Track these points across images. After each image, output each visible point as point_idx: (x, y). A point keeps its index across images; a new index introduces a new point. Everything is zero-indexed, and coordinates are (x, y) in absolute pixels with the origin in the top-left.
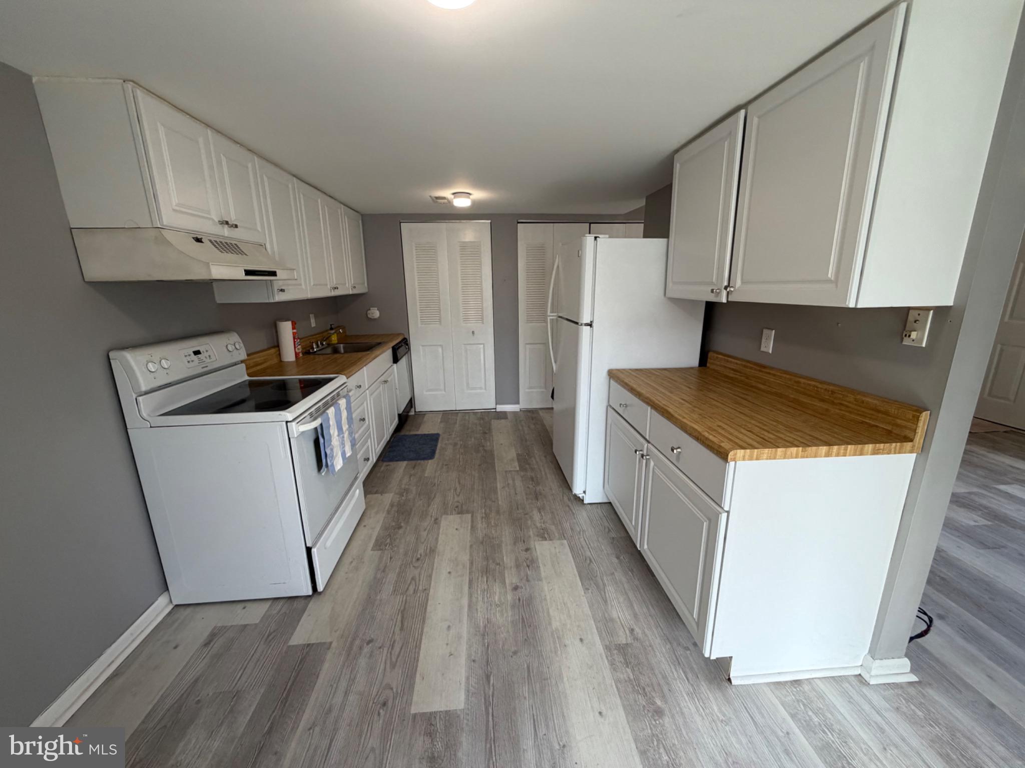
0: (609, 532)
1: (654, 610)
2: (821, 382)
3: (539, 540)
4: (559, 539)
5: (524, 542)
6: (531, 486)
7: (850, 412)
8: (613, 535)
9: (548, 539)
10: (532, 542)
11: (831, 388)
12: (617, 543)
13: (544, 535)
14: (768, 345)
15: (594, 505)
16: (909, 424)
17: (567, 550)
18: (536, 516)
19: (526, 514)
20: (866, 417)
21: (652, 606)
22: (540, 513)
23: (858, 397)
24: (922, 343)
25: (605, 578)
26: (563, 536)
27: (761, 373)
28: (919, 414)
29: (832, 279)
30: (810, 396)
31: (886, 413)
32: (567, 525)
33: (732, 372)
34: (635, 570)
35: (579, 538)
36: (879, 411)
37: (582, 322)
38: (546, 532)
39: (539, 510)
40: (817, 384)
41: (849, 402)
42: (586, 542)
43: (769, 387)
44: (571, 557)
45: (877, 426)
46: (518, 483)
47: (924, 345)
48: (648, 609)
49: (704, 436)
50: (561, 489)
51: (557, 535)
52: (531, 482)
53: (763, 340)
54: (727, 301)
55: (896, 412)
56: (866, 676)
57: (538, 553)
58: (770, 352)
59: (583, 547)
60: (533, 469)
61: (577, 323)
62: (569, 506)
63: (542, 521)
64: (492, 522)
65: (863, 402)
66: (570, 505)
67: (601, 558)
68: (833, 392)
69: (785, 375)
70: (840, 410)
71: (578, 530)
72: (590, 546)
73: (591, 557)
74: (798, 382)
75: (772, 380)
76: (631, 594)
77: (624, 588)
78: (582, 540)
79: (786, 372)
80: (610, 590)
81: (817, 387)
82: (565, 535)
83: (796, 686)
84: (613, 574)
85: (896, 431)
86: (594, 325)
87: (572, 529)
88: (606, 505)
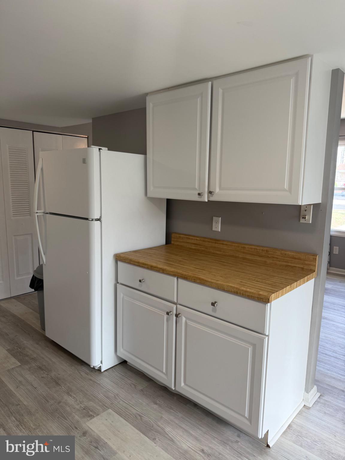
0: (135, 387)
1: (203, 428)
2: (258, 246)
3: (88, 421)
4: (104, 411)
5: (76, 428)
6: (44, 375)
7: (279, 261)
8: (140, 387)
9: (95, 415)
10: (84, 425)
11: (265, 249)
12: (148, 393)
13: (89, 414)
14: (217, 226)
15: (109, 371)
16: (312, 263)
17: (117, 416)
18: (70, 400)
19: (60, 402)
20: (288, 262)
21: (201, 426)
22: (71, 396)
23: (283, 252)
24: (310, 222)
25: (159, 424)
26: (105, 407)
27: (217, 244)
28: (315, 257)
29: (287, 189)
30: (252, 255)
31: (299, 259)
32: (101, 396)
33: (194, 245)
34: (172, 407)
35: (118, 402)
36: (295, 258)
37: (93, 218)
38: (89, 411)
39: (68, 394)
40: (256, 247)
41: (278, 256)
42: (125, 403)
43: (224, 252)
44: (124, 420)
45: (295, 267)
46: (30, 377)
47: (311, 222)
48: (201, 430)
49: (243, 290)
50: (73, 368)
51: (99, 408)
52: (42, 372)
53: (214, 224)
54: (208, 200)
55: (304, 258)
56: (307, 405)
57: (96, 431)
58: (220, 231)
59: (126, 408)
60: (34, 359)
61: (87, 219)
62: (91, 380)
63: (78, 402)
64: (32, 425)
65: (286, 254)
66: (91, 378)
67: (145, 410)
68: (267, 251)
69: (234, 244)
70: (273, 260)
71: (113, 396)
72: (131, 405)
73: (138, 413)
74: (244, 248)
75: (225, 248)
76: (184, 426)
77: (177, 424)
78: (121, 402)
79: (233, 242)
80: (168, 429)
81: (257, 249)
82: (106, 405)
83: (291, 428)
84: (162, 417)
85: (306, 267)
86: (102, 219)
87: (107, 398)
88: (118, 366)
